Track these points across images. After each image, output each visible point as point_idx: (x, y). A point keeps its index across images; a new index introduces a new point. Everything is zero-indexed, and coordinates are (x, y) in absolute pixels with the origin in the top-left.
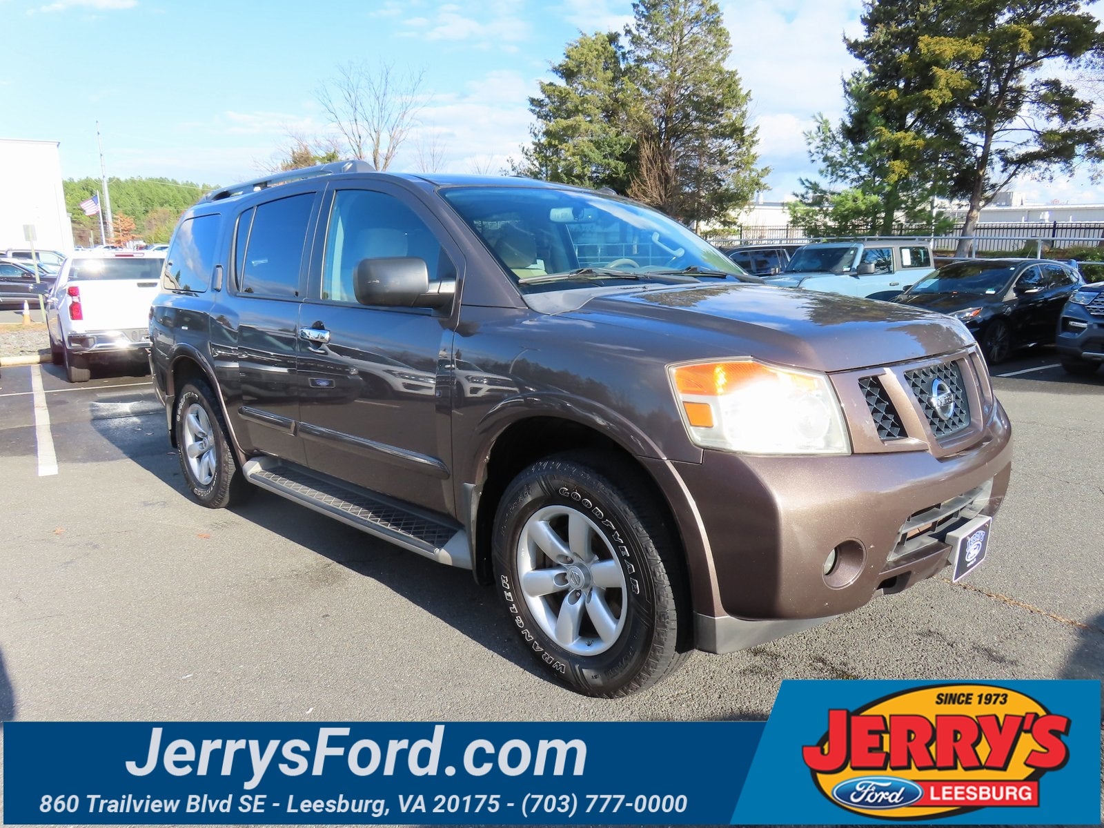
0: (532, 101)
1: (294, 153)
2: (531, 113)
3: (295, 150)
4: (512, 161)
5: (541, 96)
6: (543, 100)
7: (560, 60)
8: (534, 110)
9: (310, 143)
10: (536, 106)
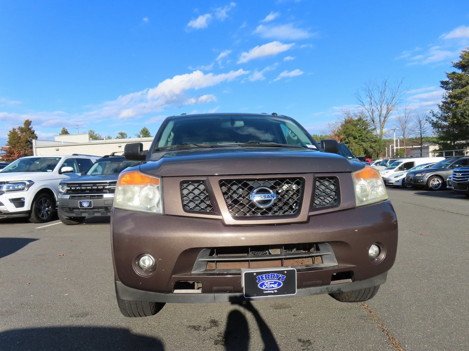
0: (442, 83)
1: (345, 120)
2: (441, 88)
3: (346, 119)
4: (433, 112)
5: (447, 79)
6: (448, 81)
7: (458, 60)
8: (443, 86)
9: (352, 114)
10: (444, 85)
